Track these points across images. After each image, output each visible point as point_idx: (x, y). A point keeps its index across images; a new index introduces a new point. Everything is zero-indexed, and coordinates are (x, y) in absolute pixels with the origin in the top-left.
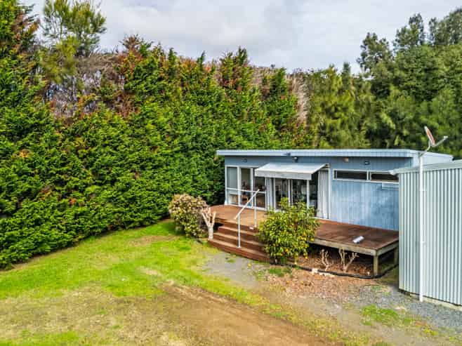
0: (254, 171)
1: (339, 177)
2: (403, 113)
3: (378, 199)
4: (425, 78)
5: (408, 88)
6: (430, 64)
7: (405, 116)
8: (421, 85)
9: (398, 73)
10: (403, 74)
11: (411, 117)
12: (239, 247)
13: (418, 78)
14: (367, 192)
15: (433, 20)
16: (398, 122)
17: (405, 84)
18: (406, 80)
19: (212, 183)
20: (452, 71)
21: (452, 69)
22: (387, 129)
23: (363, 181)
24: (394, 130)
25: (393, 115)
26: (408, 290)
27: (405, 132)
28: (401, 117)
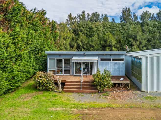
0: (71, 60)
1: (101, 61)
2: (84, 41)
3: (115, 67)
4: (89, 31)
5: (84, 33)
6: (90, 27)
7: (85, 42)
8: (88, 33)
9: (81, 28)
10: (83, 29)
11: (86, 42)
12: (81, 90)
13: (87, 31)
14: (111, 65)
15: (88, 14)
16: (83, 44)
17: (83, 32)
18: (83, 31)
19: (39, 66)
20: (97, 30)
21: (97, 29)
22: (80, 45)
23: (110, 61)
24: (81, 46)
25: (82, 41)
26: (143, 90)
27: (85, 47)
28: (83, 42)
